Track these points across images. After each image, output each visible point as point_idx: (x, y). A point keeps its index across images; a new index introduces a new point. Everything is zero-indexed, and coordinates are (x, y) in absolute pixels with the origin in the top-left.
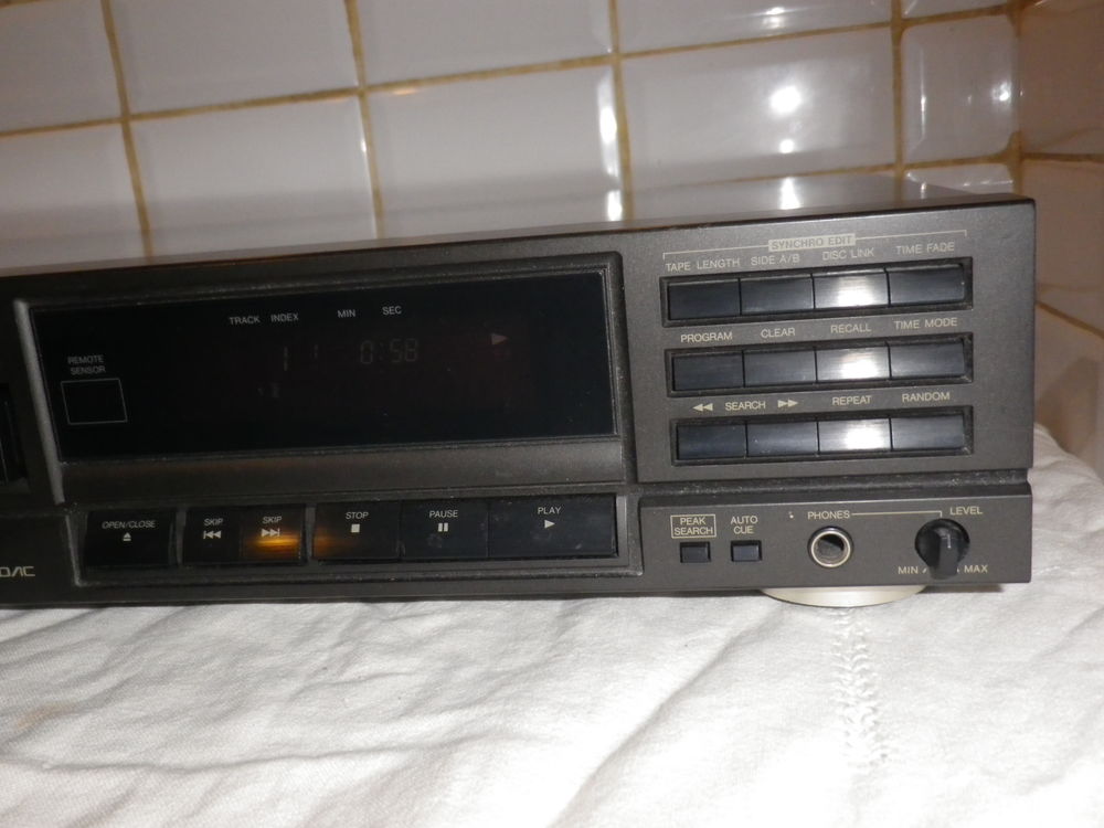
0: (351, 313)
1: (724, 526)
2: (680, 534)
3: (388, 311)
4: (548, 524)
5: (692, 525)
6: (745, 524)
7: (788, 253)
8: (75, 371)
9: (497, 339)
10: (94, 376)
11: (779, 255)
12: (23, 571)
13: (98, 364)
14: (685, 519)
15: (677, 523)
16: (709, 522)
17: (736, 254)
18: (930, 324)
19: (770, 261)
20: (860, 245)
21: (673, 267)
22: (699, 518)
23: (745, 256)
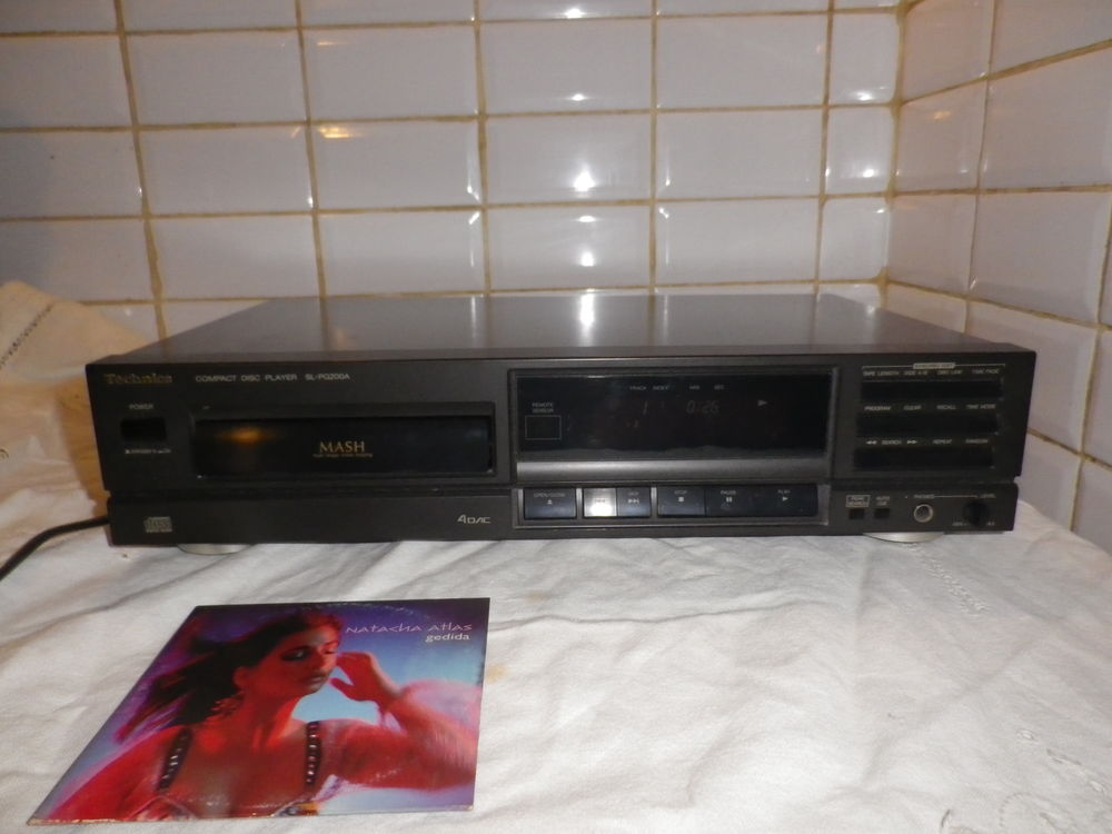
0: (698, 387)
1: (873, 501)
2: (850, 505)
3: (717, 387)
4: (784, 499)
5: (857, 501)
6: (883, 501)
7: (922, 370)
8: (535, 411)
9: (761, 403)
10: (547, 414)
11: (917, 370)
12: (483, 520)
13: (550, 408)
14: (854, 497)
15: (850, 500)
16: (866, 499)
17: (897, 369)
18: (984, 407)
19: (913, 373)
20: (956, 368)
21: (867, 374)
22: (861, 497)
23: (902, 370)
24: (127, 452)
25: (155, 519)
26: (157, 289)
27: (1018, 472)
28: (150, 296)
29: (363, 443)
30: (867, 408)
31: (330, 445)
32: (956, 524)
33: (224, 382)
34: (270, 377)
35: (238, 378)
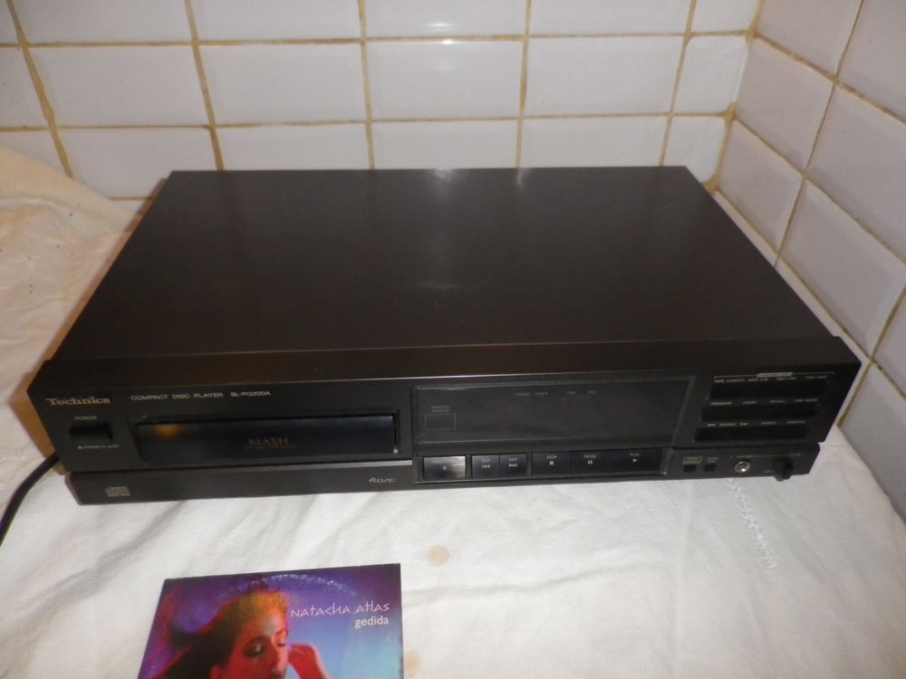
0: (573, 392)
1: (705, 460)
2: (686, 463)
3: (590, 392)
4: (634, 460)
5: (692, 460)
6: (712, 460)
7: (763, 378)
8: (433, 411)
10: (444, 413)
11: (760, 378)
12: (390, 480)
13: (446, 409)
14: (690, 458)
15: (686, 460)
16: (699, 459)
17: (744, 378)
18: (807, 400)
19: (756, 380)
20: (792, 376)
21: (718, 381)
22: (695, 458)
23: (747, 378)
24: (80, 448)
25: (113, 488)
26: (49, 115)
27: (823, 439)
28: (45, 123)
29: (286, 439)
30: (713, 404)
31: (258, 441)
32: (766, 472)
33: (157, 400)
34: (199, 395)
35: (170, 397)
